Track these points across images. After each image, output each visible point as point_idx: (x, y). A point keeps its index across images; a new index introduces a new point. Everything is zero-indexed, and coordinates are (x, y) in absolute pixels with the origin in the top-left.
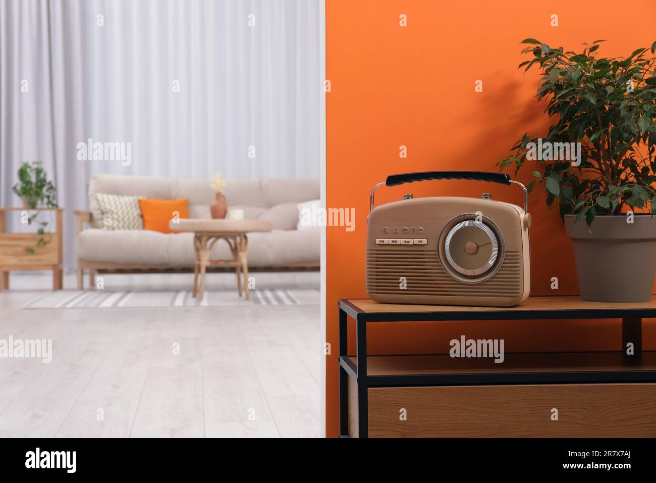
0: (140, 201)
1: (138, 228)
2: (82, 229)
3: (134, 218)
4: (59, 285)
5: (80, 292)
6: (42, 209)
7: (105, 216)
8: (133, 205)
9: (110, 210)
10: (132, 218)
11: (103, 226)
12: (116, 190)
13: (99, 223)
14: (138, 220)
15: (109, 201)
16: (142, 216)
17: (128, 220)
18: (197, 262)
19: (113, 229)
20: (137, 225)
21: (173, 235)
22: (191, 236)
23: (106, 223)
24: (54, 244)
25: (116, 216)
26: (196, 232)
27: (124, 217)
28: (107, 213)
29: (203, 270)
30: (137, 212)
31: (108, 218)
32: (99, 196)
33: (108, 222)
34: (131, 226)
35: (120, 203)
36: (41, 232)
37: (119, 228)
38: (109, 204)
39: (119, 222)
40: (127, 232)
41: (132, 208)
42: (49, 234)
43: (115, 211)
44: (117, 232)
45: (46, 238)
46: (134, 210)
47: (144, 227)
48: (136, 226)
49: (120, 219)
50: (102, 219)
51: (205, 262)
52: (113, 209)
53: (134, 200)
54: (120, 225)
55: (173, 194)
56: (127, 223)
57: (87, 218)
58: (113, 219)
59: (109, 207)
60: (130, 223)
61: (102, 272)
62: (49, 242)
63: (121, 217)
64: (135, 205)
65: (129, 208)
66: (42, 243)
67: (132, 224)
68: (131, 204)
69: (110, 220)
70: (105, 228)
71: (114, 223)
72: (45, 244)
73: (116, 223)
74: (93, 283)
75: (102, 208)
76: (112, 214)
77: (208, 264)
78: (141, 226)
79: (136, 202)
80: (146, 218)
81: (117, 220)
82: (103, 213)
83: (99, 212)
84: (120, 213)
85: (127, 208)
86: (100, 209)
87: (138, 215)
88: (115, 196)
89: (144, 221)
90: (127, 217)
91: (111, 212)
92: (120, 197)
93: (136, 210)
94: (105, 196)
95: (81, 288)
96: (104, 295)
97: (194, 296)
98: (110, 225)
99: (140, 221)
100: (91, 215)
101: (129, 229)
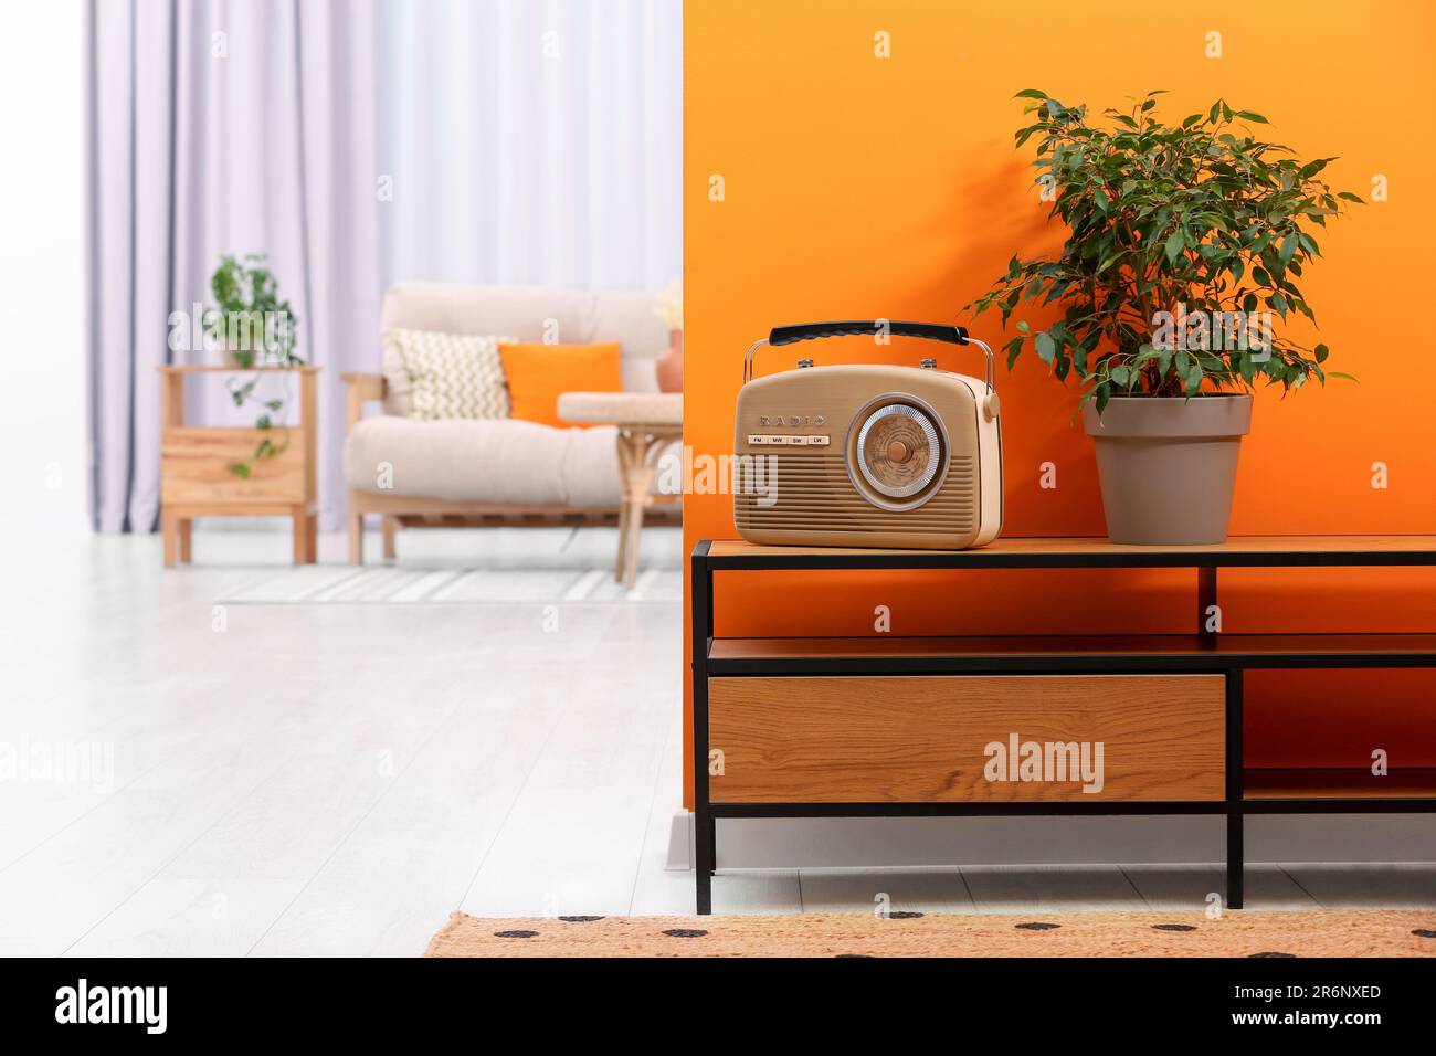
0: (501, 349)
1: (496, 414)
2: (360, 417)
3: (488, 390)
4: (307, 553)
5: (357, 569)
6: (266, 369)
7: (416, 385)
8: (485, 358)
9: (430, 371)
10: (482, 389)
11: (413, 410)
12: (445, 324)
13: (403, 401)
14: (496, 397)
15: (428, 350)
16: (506, 386)
17: (472, 394)
18: (624, 498)
19: (437, 417)
20: (494, 406)
21: (576, 433)
22: (609, 434)
23: (418, 403)
24: (294, 455)
25: (442, 386)
26: (622, 426)
27: (463, 387)
28: (423, 377)
29: (636, 517)
30: (494, 375)
31: (424, 389)
32: (404, 336)
33: (423, 399)
34: (478, 410)
35: (454, 354)
36: (264, 425)
37: (451, 416)
38: (427, 357)
39: (451, 401)
40: (470, 423)
41: (481, 367)
42: (284, 429)
43: (442, 374)
44: (445, 423)
45: (276, 440)
46: (487, 369)
47: (511, 413)
48: (490, 412)
49: (453, 394)
50: (410, 393)
51: (641, 500)
52: (437, 368)
53: (489, 347)
54: (453, 408)
55: (586, 330)
56: (470, 402)
57: (376, 389)
58: (435, 393)
59: (426, 365)
60: (477, 403)
61: (410, 521)
62: (283, 449)
63: (456, 386)
64: (491, 358)
65: (476, 366)
66: (266, 451)
67: (483, 404)
68: (479, 356)
69: (428, 396)
70: (418, 415)
71: (437, 402)
72: (272, 452)
73: (444, 402)
74: (390, 551)
75: (411, 366)
76: (433, 381)
77: (649, 502)
78: (504, 410)
79: (494, 350)
80: (515, 390)
81: (446, 395)
82: (412, 379)
83: (402, 375)
84: (451, 379)
85: (470, 364)
86: (405, 368)
87: (496, 382)
88: (442, 336)
89: (510, 397)
90: (469, 388)
91: (430, 377)
92: (455, 339)
93: (493, 370)
94: (417, 335)
95: (359, 560)
96: (410, 577)
97: (619, 579)
98: (428, 407)
99: (503, 395)
100: (384, 382)
101: (475, 416)
